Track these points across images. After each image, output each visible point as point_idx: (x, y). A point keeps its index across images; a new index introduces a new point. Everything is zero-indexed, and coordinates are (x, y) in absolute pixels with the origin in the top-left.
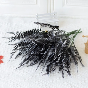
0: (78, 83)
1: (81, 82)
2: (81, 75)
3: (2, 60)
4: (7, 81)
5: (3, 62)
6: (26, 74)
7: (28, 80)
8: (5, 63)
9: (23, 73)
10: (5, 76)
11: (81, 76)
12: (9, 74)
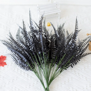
0: (83, 88)
1: (87, 86)
2: (86, 78)
3: (5, 61)
4: (12, 88)
5: (6, 64)
6: (31, 79)
7: (33, 85)
8: (8, 65)
9: (28, 77)
10: (9, 82)
11: (86, 80)
12: (13, 80)
